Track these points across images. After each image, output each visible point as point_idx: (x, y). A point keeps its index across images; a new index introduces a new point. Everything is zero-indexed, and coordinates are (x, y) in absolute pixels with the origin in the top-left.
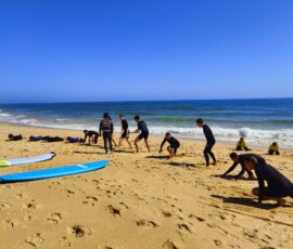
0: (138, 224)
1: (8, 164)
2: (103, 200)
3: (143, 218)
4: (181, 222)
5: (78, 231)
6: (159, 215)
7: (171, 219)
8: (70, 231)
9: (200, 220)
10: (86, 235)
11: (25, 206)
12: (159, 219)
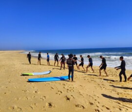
0: (76, 106)
1: (33, 74)
2: (65, 93)
3: (79, 103)
4: (97, 108)
5: (50, 105)
6: (88, 103)
7: (92, 106)
8: (47, 104)
9: (108, 109)
10: (52, 107)
11: (34, 92)
12: (87, 105)
